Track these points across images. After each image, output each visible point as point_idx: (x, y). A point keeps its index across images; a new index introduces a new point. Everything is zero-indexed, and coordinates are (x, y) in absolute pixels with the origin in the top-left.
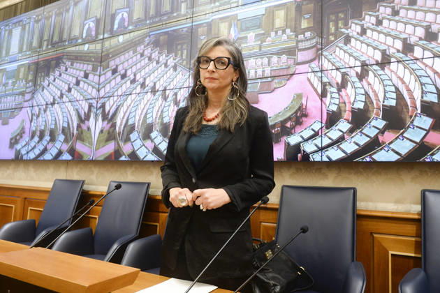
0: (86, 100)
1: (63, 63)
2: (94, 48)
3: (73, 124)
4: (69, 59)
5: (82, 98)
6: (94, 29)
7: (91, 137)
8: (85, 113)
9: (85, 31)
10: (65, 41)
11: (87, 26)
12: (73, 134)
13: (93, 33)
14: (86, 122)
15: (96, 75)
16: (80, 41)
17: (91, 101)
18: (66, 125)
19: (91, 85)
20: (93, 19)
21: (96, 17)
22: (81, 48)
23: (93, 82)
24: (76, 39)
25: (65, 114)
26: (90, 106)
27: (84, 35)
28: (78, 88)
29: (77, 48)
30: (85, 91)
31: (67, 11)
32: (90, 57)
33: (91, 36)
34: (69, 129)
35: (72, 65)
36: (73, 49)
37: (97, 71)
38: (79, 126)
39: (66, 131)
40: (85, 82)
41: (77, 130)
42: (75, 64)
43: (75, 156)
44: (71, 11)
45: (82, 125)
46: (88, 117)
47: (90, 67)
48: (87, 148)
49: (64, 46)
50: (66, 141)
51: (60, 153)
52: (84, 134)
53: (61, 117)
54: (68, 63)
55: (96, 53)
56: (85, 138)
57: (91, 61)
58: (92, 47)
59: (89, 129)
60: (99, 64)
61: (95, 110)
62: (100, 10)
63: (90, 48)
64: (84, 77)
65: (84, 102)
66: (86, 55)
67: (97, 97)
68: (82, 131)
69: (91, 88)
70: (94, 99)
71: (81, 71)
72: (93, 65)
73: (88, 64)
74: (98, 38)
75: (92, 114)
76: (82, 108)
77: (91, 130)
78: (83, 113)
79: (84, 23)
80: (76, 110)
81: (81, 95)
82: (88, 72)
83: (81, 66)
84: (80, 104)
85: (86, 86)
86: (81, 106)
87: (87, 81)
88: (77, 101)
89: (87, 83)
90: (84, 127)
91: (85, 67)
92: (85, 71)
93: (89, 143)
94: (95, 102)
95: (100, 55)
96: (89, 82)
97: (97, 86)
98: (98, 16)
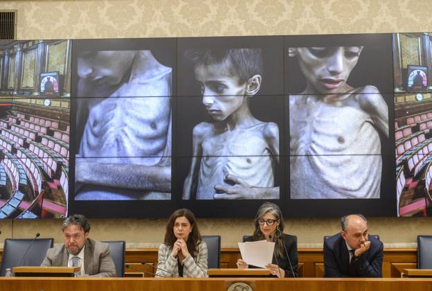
0: (52, 158)
1: (12, 114)
2: (59, 106)
3: (35, 181)
4: (22, 112)
5: (46, 155)
6: (56, 84)
7: (64, 196)
8: (52, 171)
9: (43, 85)
10: (13, 90)
11: (45, 80)
12: (37, 192)
13: (56, 89)
14: (55, 181)
15: (65, 134)
16: (36, 94)
17: (60, 160)
18: (24, 182)
19: (59, 143)
20: (55, 74)
21: (59, 72)
22: (39, 102)
23: (61, 140)
24: (31, 91)
25: (22, 171)
26: (60, 165)
27: (43, 89)
28: (40, 145)
29: (33, 101)
30: (51, 149)
31: (13, 55)
32: (55, 114)
33: (54, 91)
34: (31, 186)
35: (27, 118)
36: (28, 101)
37: (66, 130)
38: (44, 185)
39: (26, 188)
40: (49, 140)
41: (42, 188)
42: (31, 119)
43: (43, 214)
44: (18, 57)
45: (50, 184)
46: (57, 175)
47: (55, 125)
48: (59, 207)
49: (12, 95)
50: (26, 199)
51: (18, 211)
52: (53, 193)
53: (16, 174)
54: (21, 116)
55: (62, 110)
56: (55, 196)
57: (58, 119)
58: (56, 104)
59: (60, 188)
60: (69, 123)
61: (67, 170)
62: (63, 66)
63: (52, 105)
64: (47, 134)
65: (50, 160)
66: (48, 111)
67: (68, 156)
68: (50, 190)
69: (59, 147)
70: (65, 158)
71: (41, 126)
72: (59, 123)
73: (52, 121)
74: (63, 95)
75: (63, 173)
76: (48, 166)
77: (62, 189)
78: (49, 171)
79: (40, 76)
80: (40, 167)
81: (44, 152)
82: (53, 129)
83: (42, 122)
84: (44, 162)
85: (51, 144)
86: (46, 164)
87: (53, 139)
88: (40, 158)
89: (53, 141)
90: (53, 186)
91: (48, 123)
92: (48, 128)
93: (61, 201)
94: (66, 161)
95: (69, 114)
96: (55, 140)
97: (68, 146)
98: (62, 72)
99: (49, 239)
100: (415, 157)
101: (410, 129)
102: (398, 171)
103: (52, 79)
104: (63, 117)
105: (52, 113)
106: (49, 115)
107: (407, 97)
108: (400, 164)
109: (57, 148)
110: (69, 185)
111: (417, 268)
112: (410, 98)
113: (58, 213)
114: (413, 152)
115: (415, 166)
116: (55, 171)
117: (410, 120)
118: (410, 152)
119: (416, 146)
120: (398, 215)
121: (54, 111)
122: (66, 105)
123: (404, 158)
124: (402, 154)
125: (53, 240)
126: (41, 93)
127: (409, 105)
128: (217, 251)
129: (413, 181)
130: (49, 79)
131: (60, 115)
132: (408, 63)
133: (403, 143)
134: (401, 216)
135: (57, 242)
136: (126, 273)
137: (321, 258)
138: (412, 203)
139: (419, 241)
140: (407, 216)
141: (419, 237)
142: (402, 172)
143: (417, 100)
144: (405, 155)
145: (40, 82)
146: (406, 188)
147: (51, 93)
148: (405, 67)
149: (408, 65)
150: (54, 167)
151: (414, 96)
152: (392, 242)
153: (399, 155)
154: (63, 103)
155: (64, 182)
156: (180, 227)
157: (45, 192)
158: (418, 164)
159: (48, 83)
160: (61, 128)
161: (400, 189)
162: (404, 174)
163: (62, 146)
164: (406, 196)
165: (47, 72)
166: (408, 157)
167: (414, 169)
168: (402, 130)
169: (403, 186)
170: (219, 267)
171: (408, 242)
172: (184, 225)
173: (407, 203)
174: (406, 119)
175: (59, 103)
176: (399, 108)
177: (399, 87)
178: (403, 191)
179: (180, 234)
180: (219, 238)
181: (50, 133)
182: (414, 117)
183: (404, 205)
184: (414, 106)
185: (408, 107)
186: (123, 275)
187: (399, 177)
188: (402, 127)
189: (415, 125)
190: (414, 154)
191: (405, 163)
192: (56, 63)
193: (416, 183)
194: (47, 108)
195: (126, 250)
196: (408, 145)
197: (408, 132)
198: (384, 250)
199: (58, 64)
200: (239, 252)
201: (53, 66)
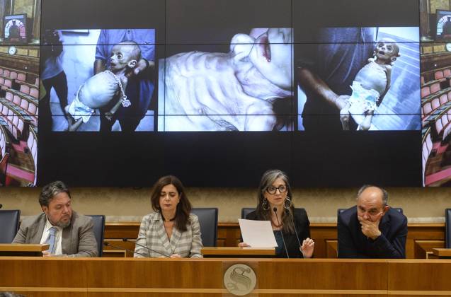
0: (18, 116)
2: (26, 54)
5: (11, 112)
6: (23, 29)
7: (32, 161)
8: (18, 131)
9: (7, 30)
11: (10, 23)
13: (23, 35)
15: (34, 87)
17: (27, 118)
19: (26, 99)
20: (22, 17)
21: (26, 15)
22: (3, 50)
23: (29, 95)
26: (27, 124)
27: (7, 34)
28: (4, 101)
30: (16, 105)
32: (21, 63)
33: (20, 38)
37: (34, 83)
38: (8, 147)
40: (14, 94)
41: (6, 151)
43: (7, 182)
45: (15, 146)
46: (24, 136)
47: (22, 77)
48: (26, 173)
52: (20, 157)
55: (30, 60)
56: (21, 161)
57: (25, 70)
58: (23, 52)
59: (27, 151)
60: (38, 75)
61: (36, 130)
62: (32, 8)
63: (18, 53)
64: (12, 88)
65: (16, 118)
66: (14, 60)
67: (37, 114)
68: (16, 153)
69: (27, 103)
70: (34, 116)
71: (5, 79)
72: (27, 75)
73: (18, 73)
74: (31, 42)
75: (31, 134)
76: (13, 125)
77: (30, 153)
78: (15, 131)
79: (4, 19)
80: (4, 126)
81: (9, 108)
82: (19, 82)
83: (6, 73)
84: (8, 120)
85: (16, 99)
86: (11, 123)
87: (18, 93)
88: (4, 116)
89: (19, 96)
90: (19, 148)
91: (13, 75)
92: (13, 81)
93: (29, 167)
94: (35, 120)
95: (38, 64)
96: (21, 94)
97: (37, 101)
98: (30, 15)
99: (15, 211)
100: (444, 117)
101: (439, 85)
102: (424, 134)
103: (18, 23)
104: (31, 68)
105: (17, 63)
106: (15, 65)
107: (435, 47)
108: (427, 126)
109: (24, 104)
110: (38, 147)
111: (445, 247)
112: (438, 48)
113: (25, 180)
114: (442, 111)
115: (444, 128)
116: (21, 131)
117: (439, 75)
118: (437, 112)
119: (445, 104)
120: (424, 185)
121: (20, 61)
122: (34, 53)
123: (431, 119)
124: (429, 114)
125: (19, 211)
126: (5, 39)
127: (437, 56)
128: (213, 225)
129: (441, 146)
130: (14, 22)
131: (28, 65)
132: (437, 7)
133: (430, 101)
134: (427, 186)
135: (24, 215)
136: (104, 251)
137: (335, 234)
138: (439, 171)
139: (447, 216)
140: (435, 185)
141: (447, 210)
142: (429, 135)
143: (447, 50)
144: (433, 115)
145: (4, 26)
146: (433, 154)
147: (17, 40)
148: (433, 11)
149: (437, 10)
150: (21, 127)
151: (443, 46)
152: (416, 217)
153: (426, 115)
154: (30, 51)
155: (32, 144)
156: (167, 197)
157: (10, 155)
158: (447, 125)
159: (14, 27)
160: (30, 80)
161: (426, 154)
162: (431, 137)
163: (29, 102)
164: (433, 162)
165: (13, 15)
166: (436, 117)
167: (442, 132)
168: (429, 86)
169: (430, 151)
170: (215, 246)
171: (433, 216)
172: (171, 194)
173: (434, 170)
174: (434, 73)
175: (26, 51)
176: (427, 60)
177: (426, 36)
178: (430, 156)
179: (168, 205)
180: (216, 211)
181: (16, 86)
182: (442, 71)
183: (431, 174)
184: (444, 58)
185: (436, 59)
186: (101, 254)
187: (425, 141)
188: (430, 83)
189: (445, 79)
190: (443, 114)
191: (432, 124)
192: (23, 3)
193: (445, 147)
194: (12, 57)
195: (106, 224)
196: (436, 104)
197: (436, 87)
198: (408, 225)
199: (25, 5)
200: (239, 227)
201: (20, 8)
